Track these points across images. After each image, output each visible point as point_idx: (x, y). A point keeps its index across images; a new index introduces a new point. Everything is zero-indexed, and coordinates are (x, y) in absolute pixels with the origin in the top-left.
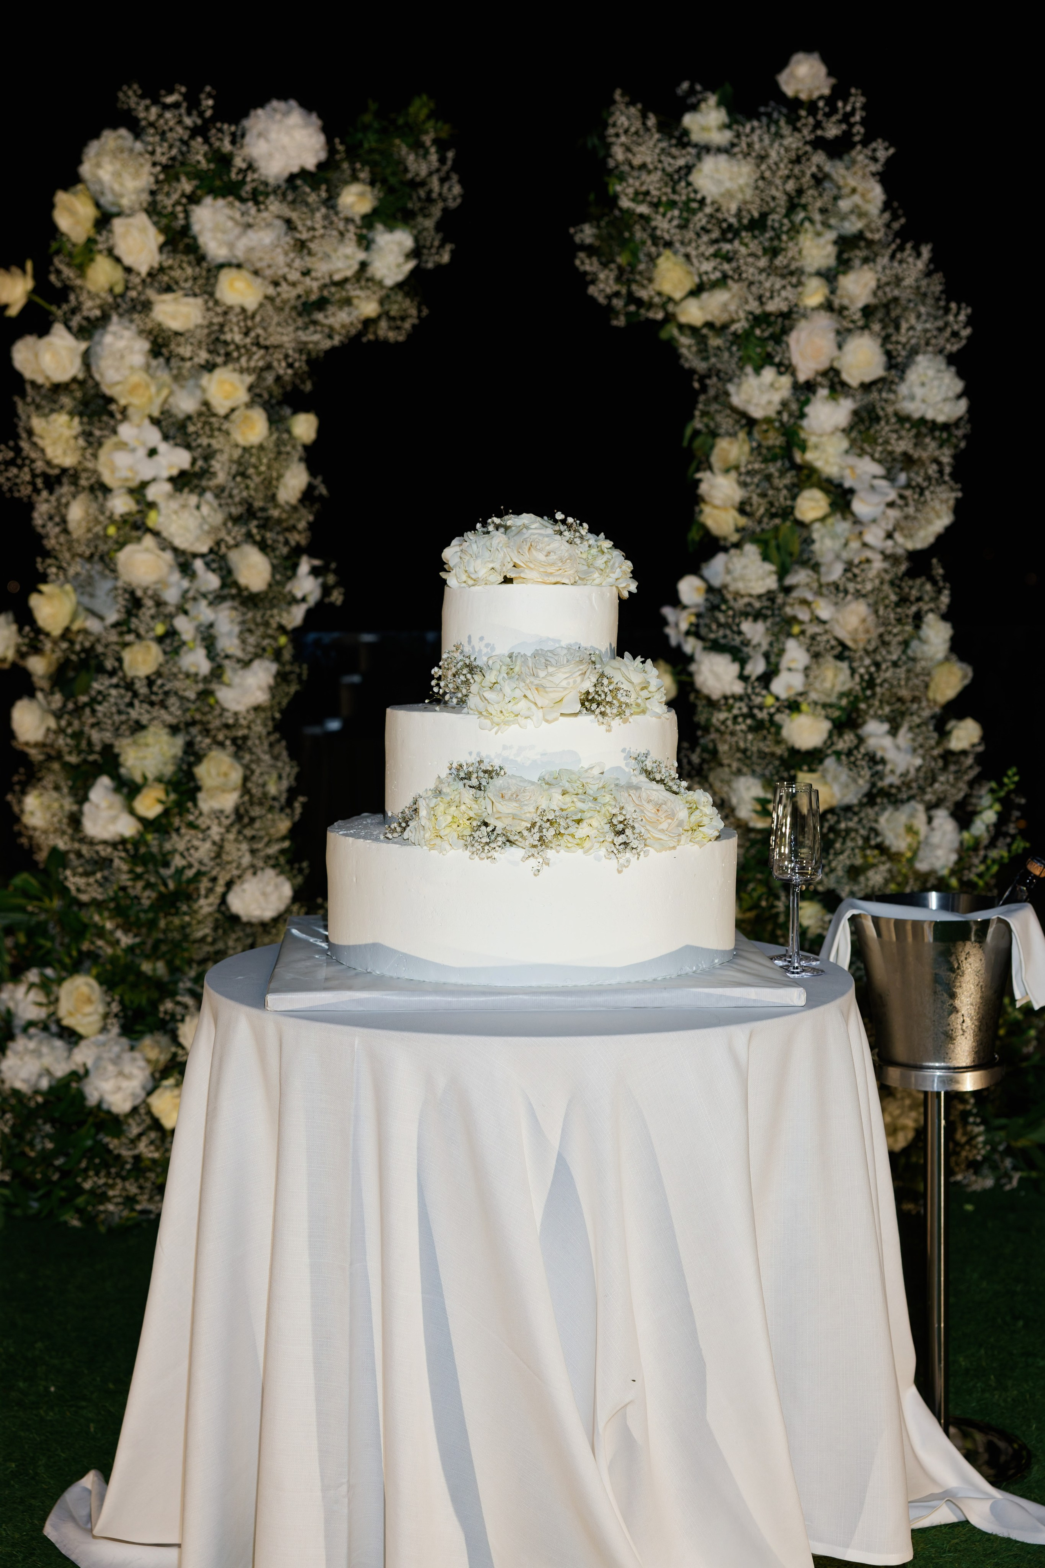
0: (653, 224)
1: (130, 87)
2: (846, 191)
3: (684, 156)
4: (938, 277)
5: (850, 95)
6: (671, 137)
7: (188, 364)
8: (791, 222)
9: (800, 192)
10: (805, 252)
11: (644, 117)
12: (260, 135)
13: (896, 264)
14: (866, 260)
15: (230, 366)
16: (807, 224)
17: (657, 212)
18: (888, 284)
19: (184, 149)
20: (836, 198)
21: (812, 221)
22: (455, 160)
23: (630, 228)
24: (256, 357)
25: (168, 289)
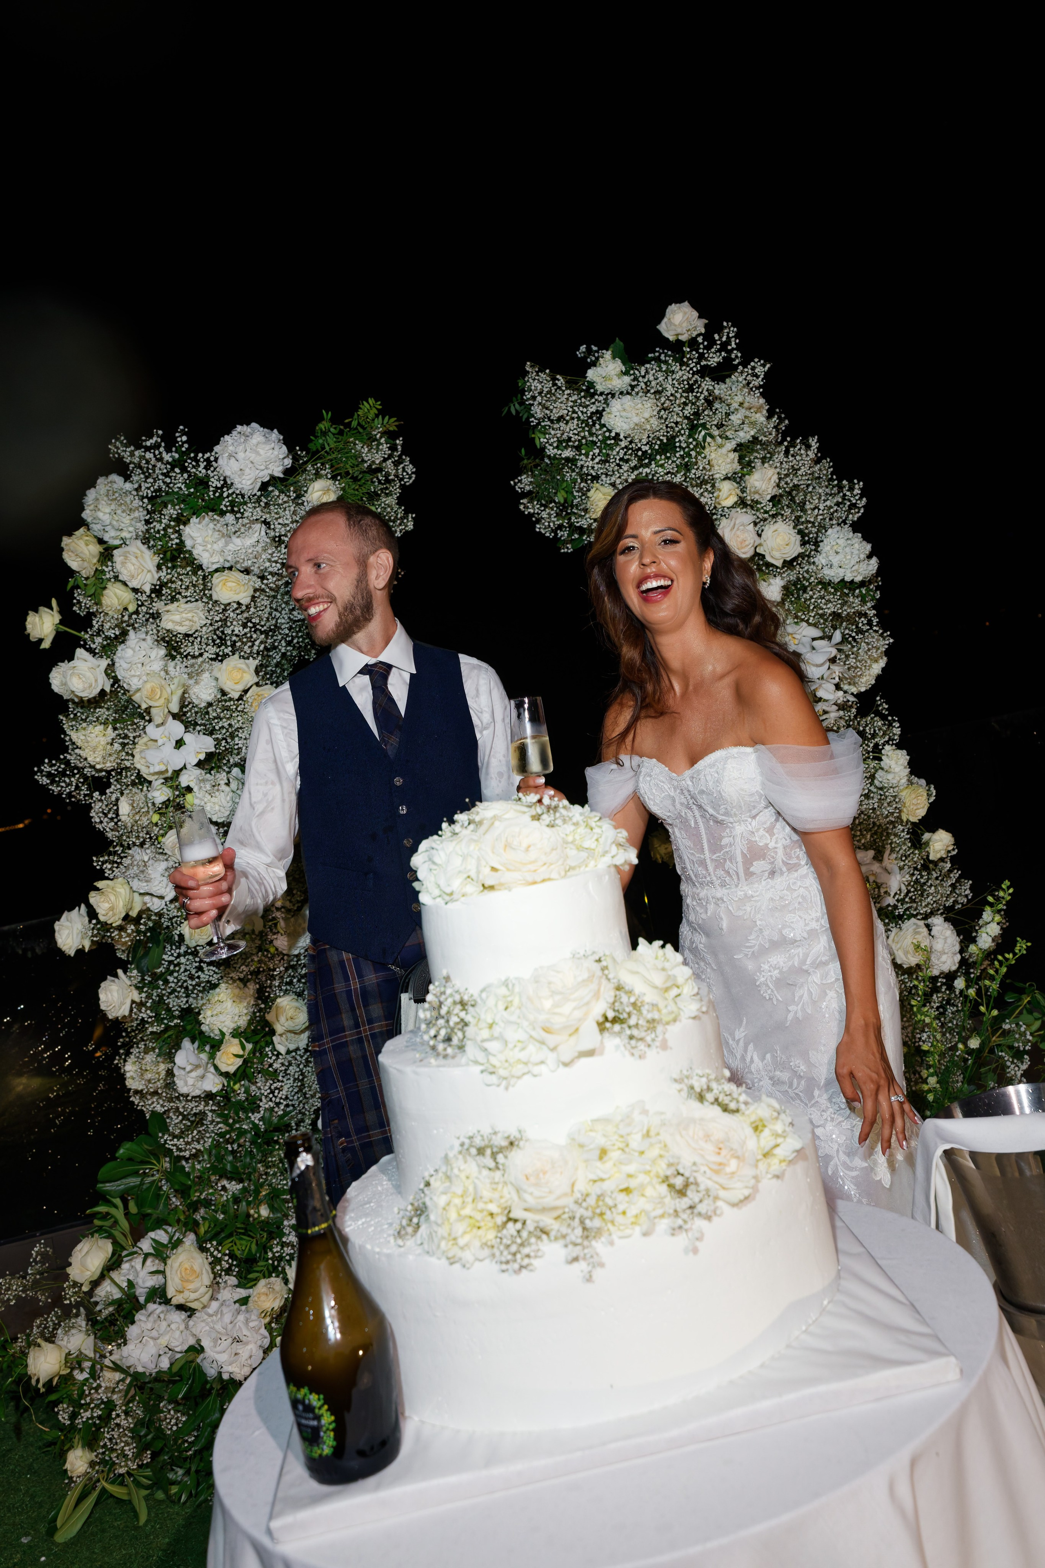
0: (579, 464)
1: (117, 439)
2: (735, 405)
3: (594, 403)
4: (826, 463)
5: (724, 328)
6: (580, 391)
7: (200, 659)
8: (695, 439)
9: (697, 414)
10: (714, 462)
11: (554, 379)
12: (230, 456)
13: (791, 458)
14: (764, 460)
15: (237, 656)
16: (709, 439)
17: (580, 455)
18: (787, 475)
19: (168, 480)
20: (728, 414)
21: (712, 437)
22: (402, 446)
23: (560, 471)
24: (257, 643)
25: (173, 599)
